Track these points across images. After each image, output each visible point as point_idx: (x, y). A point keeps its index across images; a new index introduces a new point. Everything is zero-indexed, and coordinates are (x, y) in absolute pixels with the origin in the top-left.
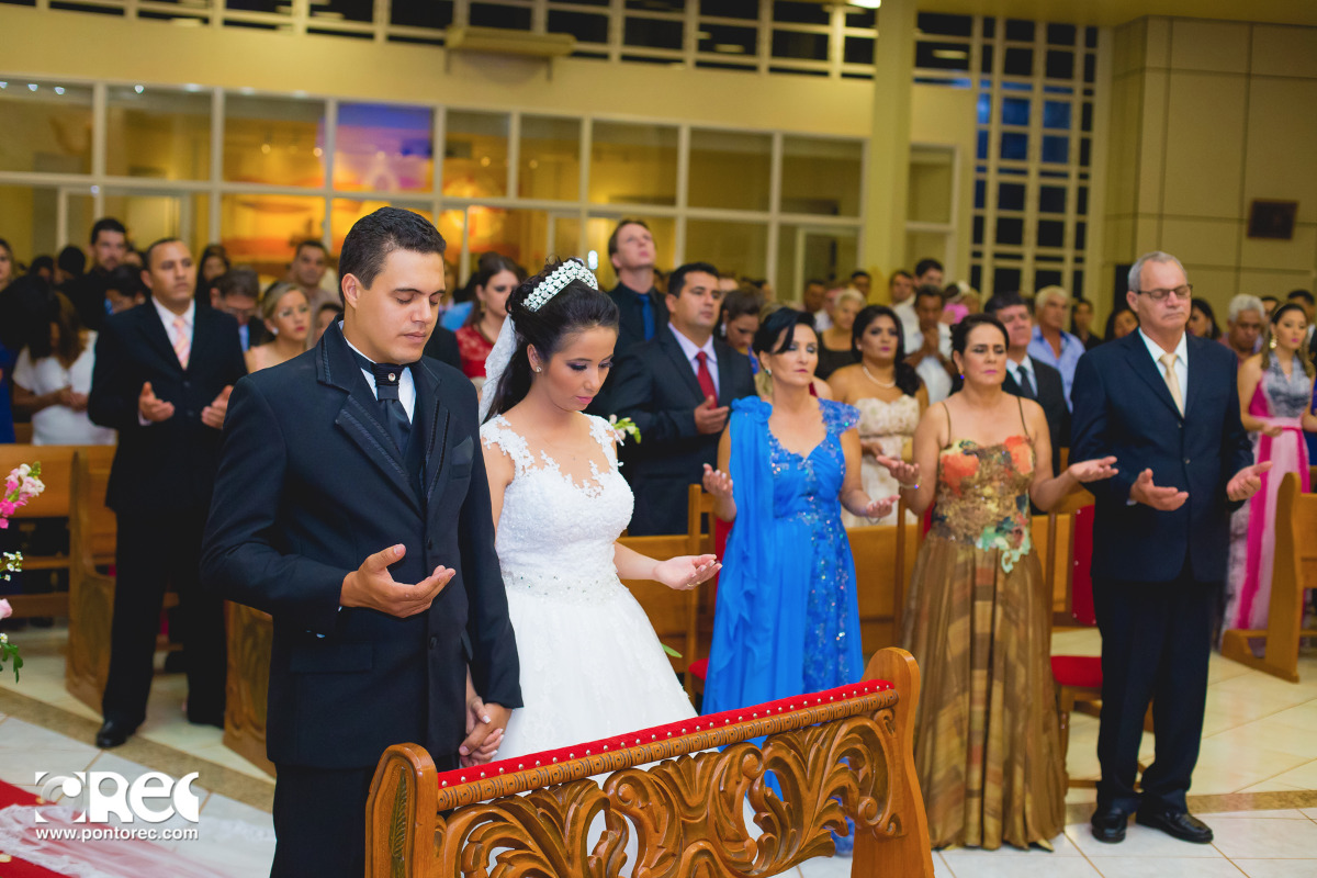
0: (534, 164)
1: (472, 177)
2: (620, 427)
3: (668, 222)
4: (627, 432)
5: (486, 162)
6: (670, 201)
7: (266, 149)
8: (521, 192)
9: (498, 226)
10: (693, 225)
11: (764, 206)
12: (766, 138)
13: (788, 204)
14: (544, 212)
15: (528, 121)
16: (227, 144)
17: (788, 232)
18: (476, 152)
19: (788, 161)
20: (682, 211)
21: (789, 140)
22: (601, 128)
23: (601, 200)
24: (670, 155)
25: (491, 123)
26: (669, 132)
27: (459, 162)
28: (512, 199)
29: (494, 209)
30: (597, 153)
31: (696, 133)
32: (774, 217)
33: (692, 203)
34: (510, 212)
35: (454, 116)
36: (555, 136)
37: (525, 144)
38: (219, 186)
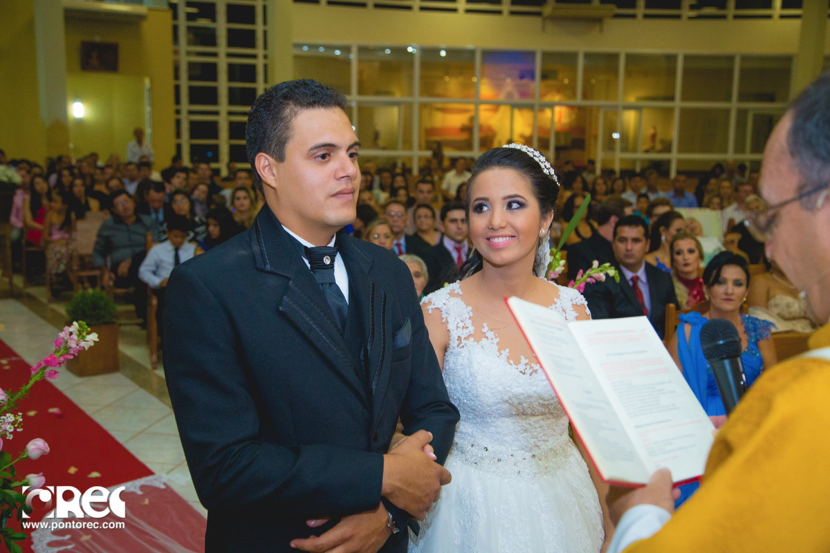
0: (593, 81)
1: (559, 90)
2: (601, 271)
3: (670, 111)
4: (607, 275)
5: (566, 81)
6: (672, 98)
7: (447, 79)
8: (585, 96)
9: (574, 117)
10: (684, 112)
11: (728, 98)
12: (730, 58)
13: (743, 97)
14: (598, 108)
15: (588, 56)
16: (422, 77)
17: (742, 114)
18: (560, 76)
19: (743, 72)
20: (678, 104)
21: (745, 58)
22: (631, 58)
23: (631, 99)
24: (672, 72)
25: (570, 58)
26: (671, 58)
27: (550, 82)
28: (579, 101)
29: (571, 107)
30: (628, 73)
31: (687, 58)
32: (734, 105)
33: (684, 99)
34: (580, 108)
35: (547, 56)
36: (604, 63)
37: (586, 69)
38: (418, 99)
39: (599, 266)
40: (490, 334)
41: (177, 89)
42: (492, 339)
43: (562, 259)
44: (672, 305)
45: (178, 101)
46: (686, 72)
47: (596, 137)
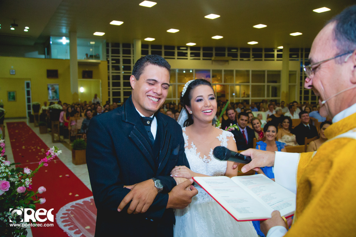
0: (227, 78)
1: (218, 80)
2: (233, 127)
3: (248, 86)
4: (235, 128)
5: (219, 78)
6: (249, 82)
7: (185, 78)
8: (225, 82)
9: (222, 88)
10: (253, 86)
11: (264, 82)
12: (264, 71)
13: (268, 82)
14: (228, 85)
15: (225, 71)
16: (178, 78)
17: (268, 86)
18: (217, 77)
19: (268, 75)
20: (251, 84)
21: (268, 71)
22: (237, 71)
23: (238, 83)
24: (248, 75)
25: (220, 71)
26: (248, 71)
27: (215, 78)
28: (223, 83)
29: (221, 85)
30: (236, 75)
31: (252, 71)
32: (266, 84)
33: (252, 82)
34: (223, 85)
35: (213, 71)
36: (230, 73)
37: (225, 75)
38: (177, 83)
39: (232, 125)
40: (194, 146)
41: (109, 83)
42: (194, 148)
43: (220, 123)
44: (255, 138)
45: (109, 86)
46: (253, 75)
47: (228, 94)
